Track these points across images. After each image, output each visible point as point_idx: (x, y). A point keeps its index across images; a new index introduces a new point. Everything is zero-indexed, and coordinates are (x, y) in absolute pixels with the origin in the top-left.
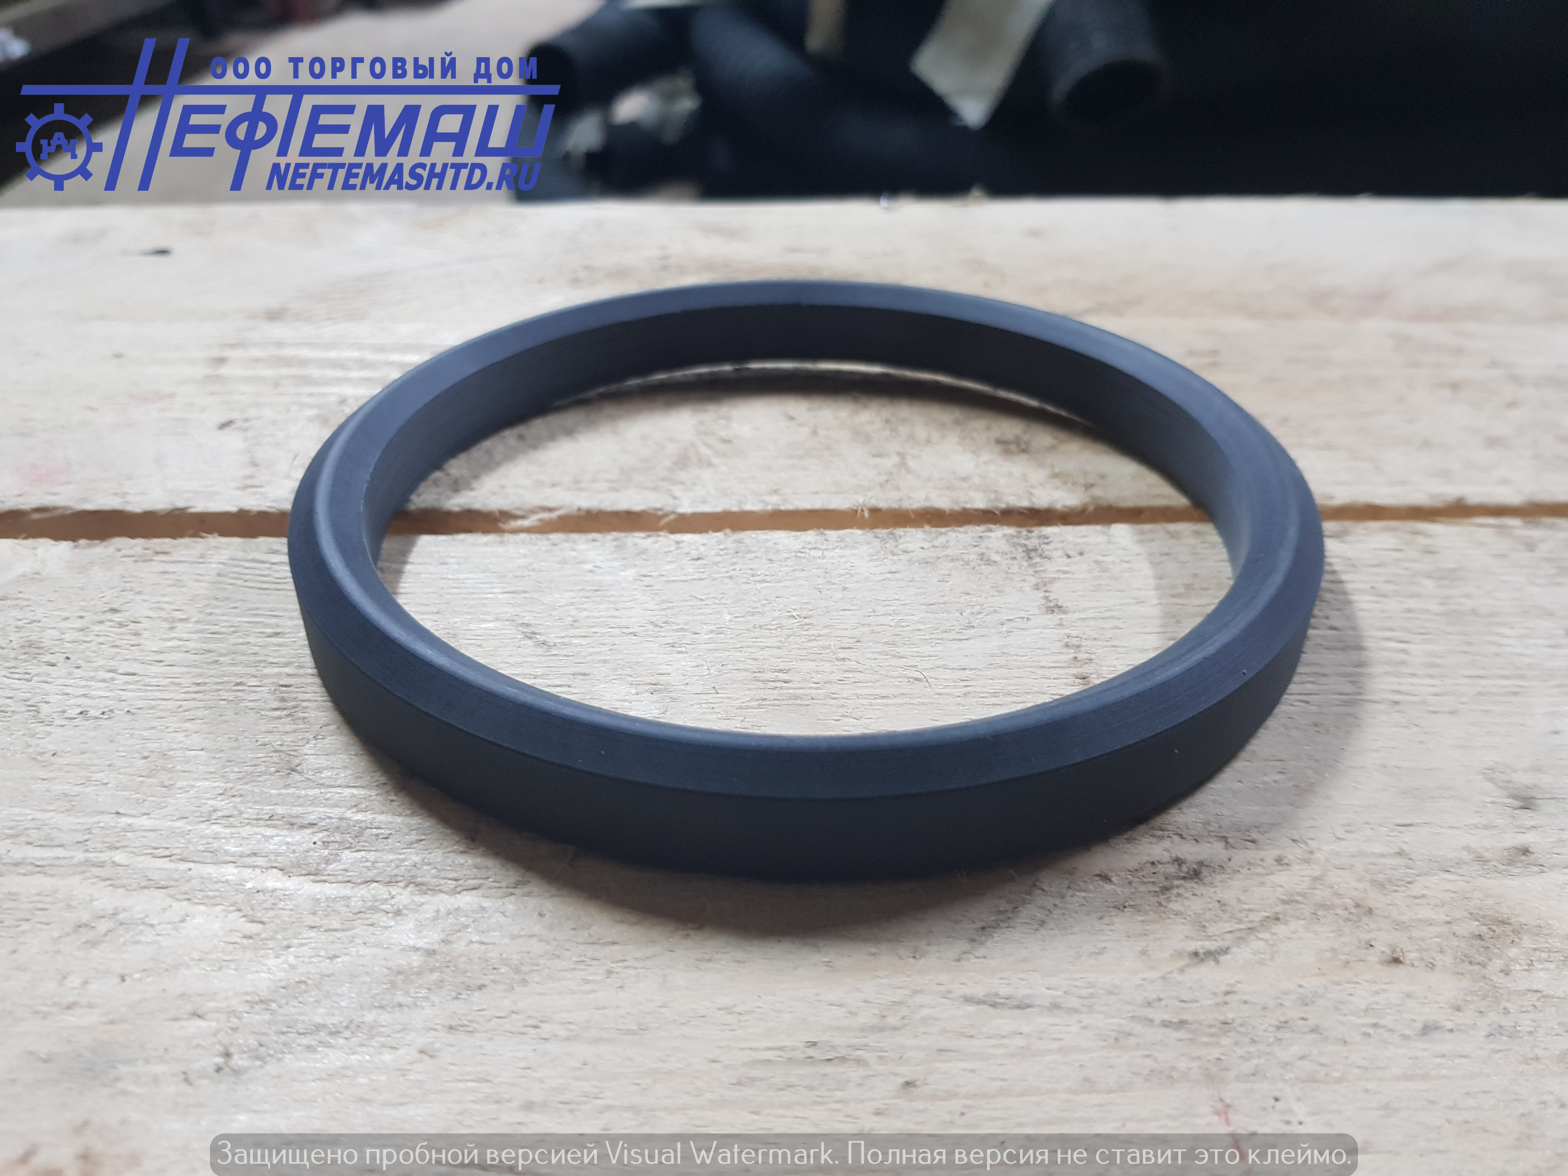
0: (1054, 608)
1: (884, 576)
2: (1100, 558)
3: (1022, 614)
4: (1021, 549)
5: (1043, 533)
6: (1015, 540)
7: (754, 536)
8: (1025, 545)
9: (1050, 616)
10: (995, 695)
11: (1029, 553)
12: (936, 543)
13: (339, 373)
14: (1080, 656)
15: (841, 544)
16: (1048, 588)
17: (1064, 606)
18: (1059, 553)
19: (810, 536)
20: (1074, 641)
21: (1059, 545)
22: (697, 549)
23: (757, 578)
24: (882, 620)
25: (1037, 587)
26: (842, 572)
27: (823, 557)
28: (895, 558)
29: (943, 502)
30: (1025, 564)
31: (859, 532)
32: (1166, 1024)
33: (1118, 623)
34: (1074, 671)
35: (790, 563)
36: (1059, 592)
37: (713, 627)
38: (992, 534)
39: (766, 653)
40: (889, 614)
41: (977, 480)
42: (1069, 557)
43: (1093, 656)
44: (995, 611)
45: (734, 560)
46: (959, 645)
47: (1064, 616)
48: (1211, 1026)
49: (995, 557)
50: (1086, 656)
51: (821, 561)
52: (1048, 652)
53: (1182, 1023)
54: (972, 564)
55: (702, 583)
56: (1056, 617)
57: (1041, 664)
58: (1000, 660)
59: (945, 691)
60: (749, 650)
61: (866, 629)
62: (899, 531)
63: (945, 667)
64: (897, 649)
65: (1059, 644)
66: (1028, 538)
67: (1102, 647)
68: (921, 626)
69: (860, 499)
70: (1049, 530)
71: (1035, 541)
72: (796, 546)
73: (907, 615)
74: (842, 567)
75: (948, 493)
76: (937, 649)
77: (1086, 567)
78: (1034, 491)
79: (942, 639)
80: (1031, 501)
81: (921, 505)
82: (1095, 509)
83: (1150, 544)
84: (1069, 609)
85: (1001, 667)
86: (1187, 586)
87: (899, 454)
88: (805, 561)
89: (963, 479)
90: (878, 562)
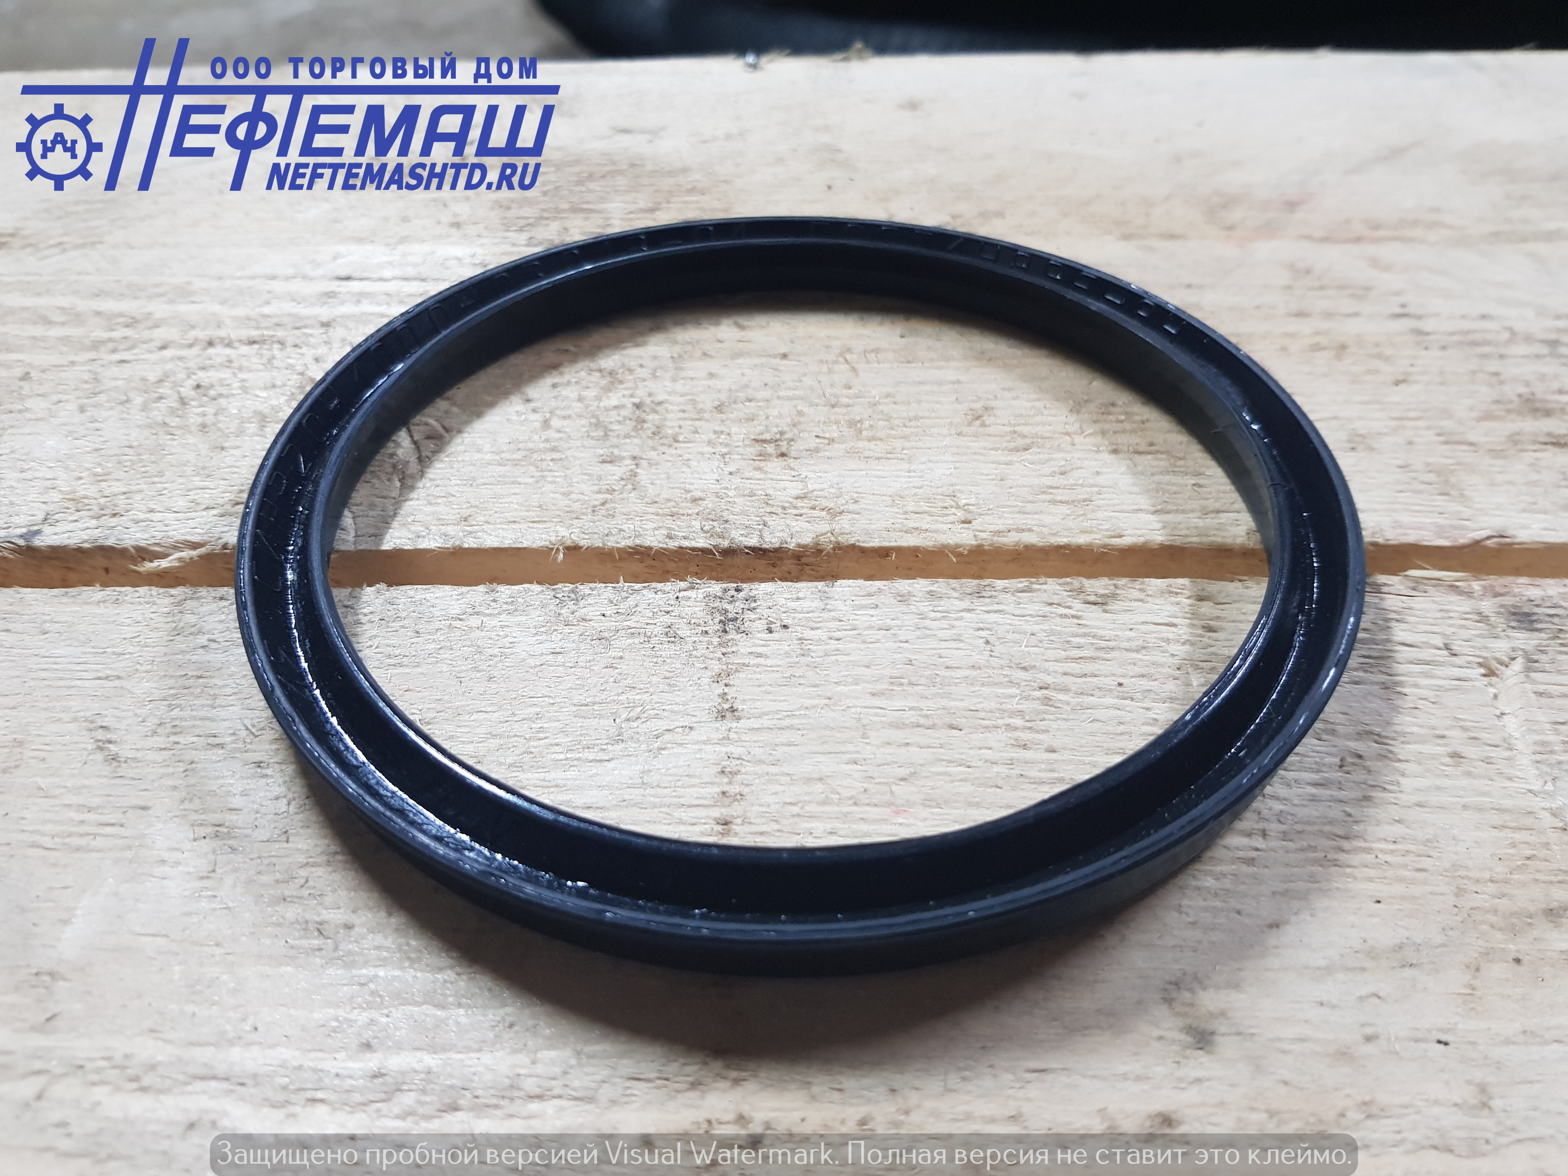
0: (727, 712)
1: (543, 659)
2: (808, 634)
3: (687, 721)
4: (718, 617)
5: (754, 592)
6: (717, 604)
7: (411, 593)
8: (726, 611)
9: (718, 725)
11: (727, 622)
12: (623, 607)
14: (732, 789)
15: (510, 607)
16: (731, 680)
17: (740, 708)
18: (761, 625)
19: (477, 594)
20: (733, 765)
21: (767, 612)
23: (392, 661)
25: (717, 679)
26: (496, 651)
27: (480, 628)
28: (567, 630)
29: (654, 539)
30: (716, 641)
31: (536, 588)
34: (716, 813)
35: (439, 636)
36: (742, 688)
38: (692, 594)
40: (530, 719)
41: (709, 503)
42: (770, 631)
43: (747, 790)
44: (656, 716)
46: (595, 769)
47: (734, 725)
49: (684, 632)
50: (739, 789)
51: (478, 633)
52: (696, 781)
54: (654, 640)
56: (723, 727)
57: (682, 801)
58: (635, 794)
62: (585, 589)
65: (714, 770)
66: (732, 600)
67: (762, 775)
68: (561, 739)
69: (563, 532)
70: (763, 588)
71: (739, 605)
72: (455, 610)
73: (550, 720)
74: (499, 644)
75: (669, 522)
76: (569, 774)
77: (785, 647)
78: (771, 520)
79: (579, 759)
80: (761, 537)
81: (629, 543)
82: (834, 549)
83: (872, 612)
84: (745, 713)
85: (635, 805)
86: (895, 680)
87: (634, 458)
88: (458, 633)
89: (695, 500)
90: (544, 637)
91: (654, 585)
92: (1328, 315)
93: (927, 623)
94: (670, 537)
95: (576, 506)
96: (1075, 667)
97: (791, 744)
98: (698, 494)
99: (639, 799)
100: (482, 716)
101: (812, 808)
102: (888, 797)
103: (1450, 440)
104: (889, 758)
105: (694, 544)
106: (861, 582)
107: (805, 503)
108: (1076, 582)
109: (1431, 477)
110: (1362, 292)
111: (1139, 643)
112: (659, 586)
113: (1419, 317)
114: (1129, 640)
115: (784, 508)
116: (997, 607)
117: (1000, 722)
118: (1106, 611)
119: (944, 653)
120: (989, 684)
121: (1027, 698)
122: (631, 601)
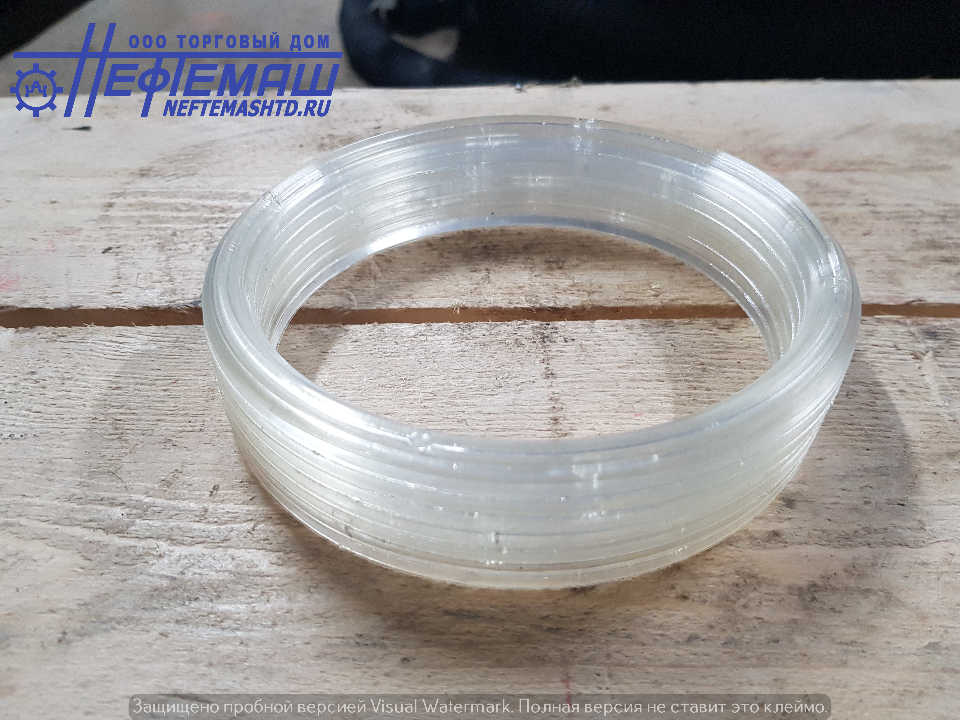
0: (550, 375)
1: (458, 354)
2: (584, 342)
3: (532, 379)
4: (540, 336)
5: (556, 325)
6: (538, 330)
7: (391, 326)
8: (543, 333)
9: (546, 380)
10: (504, 430)
11: (544, 338)
12: (492, 332)
13: (175, 214)
14: (557, 406)
15: (438, 332)
16: (550, 362)
17: (556, 373)
18: (562, 339)
19: (422, 327)
20: (556, 396)
21: (563, 334)
22: (357, 335)
23: (387, 354)
24: (451, 382)
25: (543, 361)
26: (435, 350)
27: (426, 341)
28: (467, 341)
29: (503, 304)
30: (540, 346)
31: (450, 324)
32: (549, 630)
33: (584, 385)
34: (551, 415)
35: (407, 344)
36: (555, 365)
37: (356, 386)
38: (526, 326)
39: (383, 402)
40: (456, 378)
41: (527, 289)
42: (566, 341)
43: (564, 406)
44: (516, 377)
45: (376, 342)
46: (491, 398)
47: (554, 380)
48: (573, 632)
49: (524, 342)
50: (560, 406)
51: (425, 343)
52: (539, 403)
53: (558, 629)
54: (510, 346)
55: (355, 357)
56: (549, 381)
57: (534, 411)
58: (511, 408)
59: (477, 427)
60: (373, 401)
61: (441, 388)
62: (473, 324)
63: (480, 412)
64: (456, 401)
65: (547, 398)
66: (546, 329)
67: (570, 400)
68: (472, 386)
69: (457, 301)
70: (559, 324)
71: (549, 331)
72: (413, 334)
73: (466, 379)
74: (436, 347)
75: (508, 297)
76: (478, 400)
77: (574, 348)
78: (559, 296)
79: (482, 394)
80: (555, 303)
81: (491, 305)
82: (591, 308)
83: (614, 333)
84: (558, 376)
85: (511, 413)
86: (629, 361)
87: (487, 270)
88: (416, 343)
89: (520, 287)
90: (457, 345)
91: (506, 322)
92: (829, 205)
93: (642, 338)
94: (510, 303)
95: (462, 290)
96: (716, 356)
97: (582, 388)
98: (521, 285)
99: (514, 410)
100: (433, 377)
101: (596, 414)
102: (632, 409)
103: (892, 259)
104: (630, 394)
105: (522, 306)
106: (608, 321)
107: (574, 288)
108: (714, 320)
109: (884, 276)
110: (846, 194)
111: (746, 345)
112: (509, 323)
113: (874, 206)
114: (741, 344)
115: (564, 291)
116: (675, 331)
117: (682, 378)
118: (729, 332)
119: (651, 350)
120: (675, 363)
121: (694, 368)
122: (497, 329)
